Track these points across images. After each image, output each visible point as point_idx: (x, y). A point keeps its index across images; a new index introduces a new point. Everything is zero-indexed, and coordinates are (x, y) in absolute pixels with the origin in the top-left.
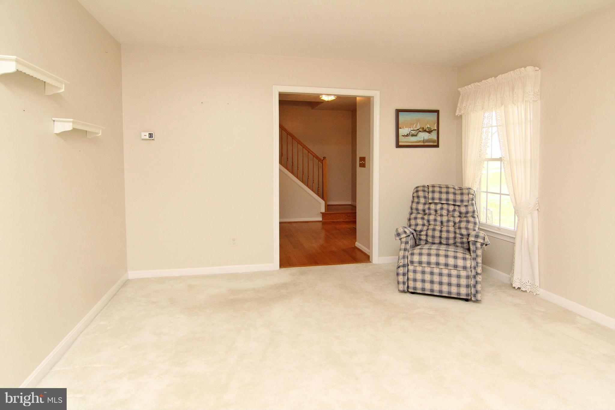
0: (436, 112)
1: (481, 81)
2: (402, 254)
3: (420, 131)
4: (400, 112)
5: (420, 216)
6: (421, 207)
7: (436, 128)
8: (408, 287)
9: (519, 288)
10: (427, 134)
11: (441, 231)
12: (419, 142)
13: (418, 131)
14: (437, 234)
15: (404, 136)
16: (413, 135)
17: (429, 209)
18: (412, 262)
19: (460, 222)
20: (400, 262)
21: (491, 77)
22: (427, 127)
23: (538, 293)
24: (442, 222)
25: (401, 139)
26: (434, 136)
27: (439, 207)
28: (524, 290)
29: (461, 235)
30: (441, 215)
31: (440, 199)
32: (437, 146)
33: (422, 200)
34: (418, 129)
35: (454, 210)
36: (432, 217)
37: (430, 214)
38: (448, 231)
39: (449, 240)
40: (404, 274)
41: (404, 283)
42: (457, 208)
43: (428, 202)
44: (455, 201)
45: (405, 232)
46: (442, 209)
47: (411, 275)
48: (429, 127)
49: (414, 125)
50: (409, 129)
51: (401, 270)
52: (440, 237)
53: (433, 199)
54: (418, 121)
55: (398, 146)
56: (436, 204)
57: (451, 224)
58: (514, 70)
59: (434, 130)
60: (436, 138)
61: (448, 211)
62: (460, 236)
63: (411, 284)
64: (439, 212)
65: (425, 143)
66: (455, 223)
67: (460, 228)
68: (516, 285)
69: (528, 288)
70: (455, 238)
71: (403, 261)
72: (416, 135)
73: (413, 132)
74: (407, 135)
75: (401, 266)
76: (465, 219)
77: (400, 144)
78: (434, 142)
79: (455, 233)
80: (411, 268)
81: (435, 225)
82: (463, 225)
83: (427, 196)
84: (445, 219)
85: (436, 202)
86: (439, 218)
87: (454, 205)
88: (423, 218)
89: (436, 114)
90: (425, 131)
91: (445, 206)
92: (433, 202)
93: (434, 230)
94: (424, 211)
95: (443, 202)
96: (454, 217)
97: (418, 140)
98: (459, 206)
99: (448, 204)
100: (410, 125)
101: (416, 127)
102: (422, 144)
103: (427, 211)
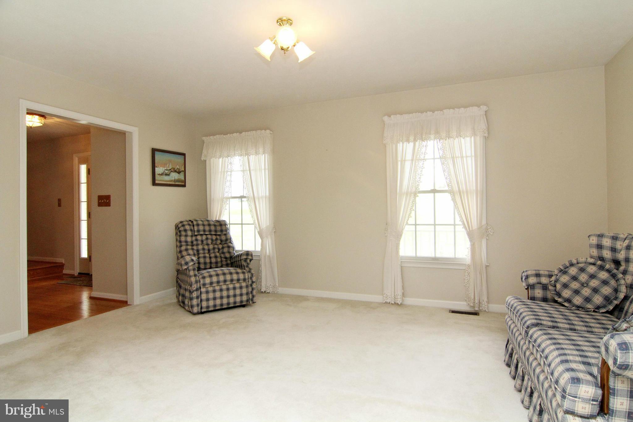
0: (183, 155)
1: (227, 134)
2: (194, 280)
3: (172, 171)
4: (156, 151)
5: (189, 247)
6: (189, 239)
7: (183, 170)
8: (201, 308)
9: (265, 292)
10: (177, 174)
11: (210, 258)
12: (171, 181)
13: (170, 171)
14: (208, 260)
15: (159, 174)
16: (166, 175)
17: (197, 240)
18: (204, 285)
19: (223, 248)
20: (193, 287)
21: (237, 133)
22: (177, 167)
23: (278, 291)
24: (209, 250)
25: (157, 177)
26: (181, 177)
27: (204, 237)
28: (268, 291)
29: (226, 258)
30: (208, 245)
31: (204, 231)
32: (184, 186)
33: (189, 233)
34: (170, 169)
35: (217, 239)
36: (200, 247)
37: (197, 245)
38: (216, 257)
39: (217, 264)
40: (197, 297)
41: (198, 305)
42: (218, 237)
43: (194, 235)
44: (216, 231)
45: (192, 260)
46: (207, 239)
47: (204, 296)
48: (178, 168)
49: (167, 165)
50: (164, 168)
51: (195, 294)
52: (211, 263)
53: (198, 231)
54: (170, 161)
55: (154, 184)
56: (201, 235)
57: (217, 250)
58: (256, 130)
59: (182, 171)
60: (183, 179)
61: (212, 240)
62: (224, 259)
63: (204, 304)
64: (205, 242)
65: (176, 182)
66: (219, 249)
67: (223, 253)
68: (263, 290)
69: (270, 290)
70: (222, 261)
71: (196, 285)
72: (169, 175)
73: (166, 171)
74: (162, 174)
75: (194, 291)
76: (226, 245)
77: (157, 182)
78: (182, 181)
79: (221, 257)
80: (203, 290)
81: (204, 253)
82: (226, 250)
83: (193, 229)
84: (211, 247)
85: (201, 233)
86: (206, 247)
87: (215, 235)
88: (193, 249)
89: (183, 156)
90: (175, 171)
91: (209, 237)
92: (198, 234)
93: (205, 257)
94: (192, 242)
95: (207, 233)
96: (218, 245)
97: (171, 179)
98: (219, 235)
99: (211, 235)
100: (164, 165)
101: (169, 167)
102: (174, 183)
103: (195, 243)
